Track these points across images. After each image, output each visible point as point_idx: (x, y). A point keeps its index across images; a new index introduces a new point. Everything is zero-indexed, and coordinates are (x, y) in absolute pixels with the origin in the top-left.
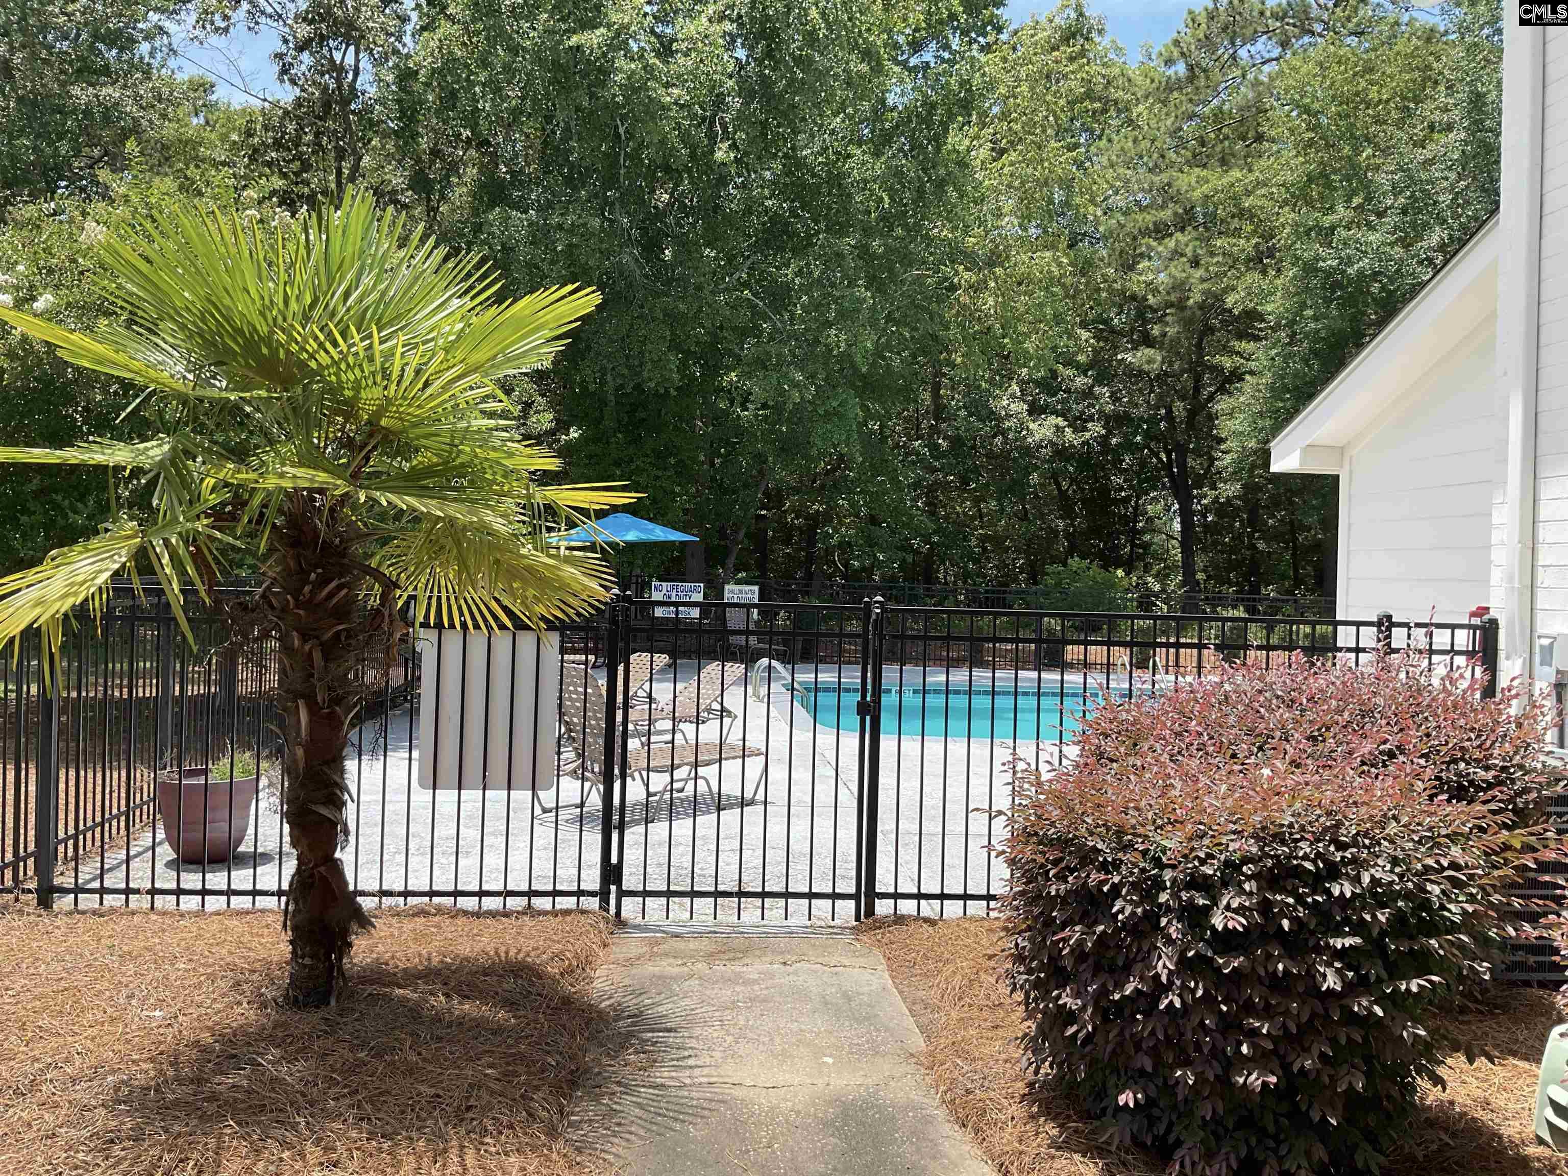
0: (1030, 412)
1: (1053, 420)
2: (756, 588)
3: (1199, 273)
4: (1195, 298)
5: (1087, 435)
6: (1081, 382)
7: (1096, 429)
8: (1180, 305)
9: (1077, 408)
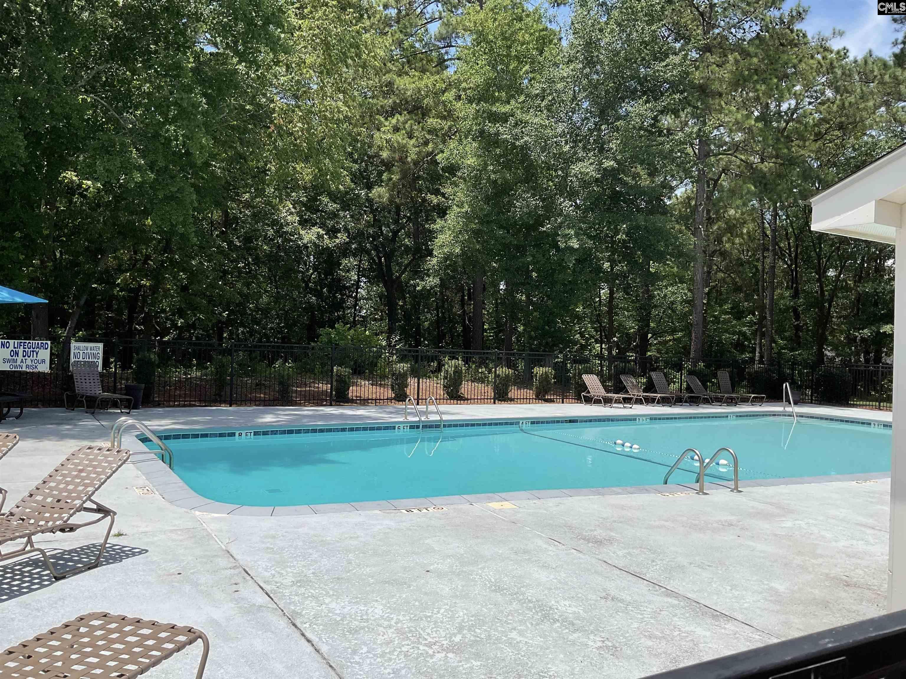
0: (300, 223)
1: (316, 230)
2: (101, 345)
3: (413, 142)
4: (412, 156)
5: (337, 241)
6: (332, 206)
7: (342, 238)
8: (402, 160)
9: (330, 223)
